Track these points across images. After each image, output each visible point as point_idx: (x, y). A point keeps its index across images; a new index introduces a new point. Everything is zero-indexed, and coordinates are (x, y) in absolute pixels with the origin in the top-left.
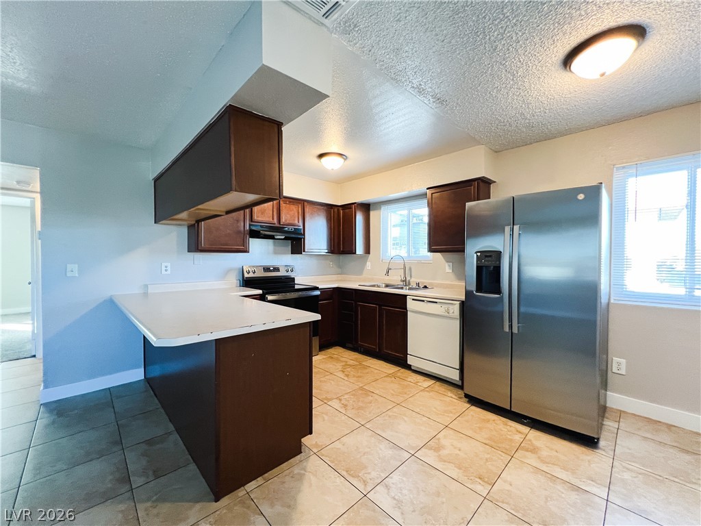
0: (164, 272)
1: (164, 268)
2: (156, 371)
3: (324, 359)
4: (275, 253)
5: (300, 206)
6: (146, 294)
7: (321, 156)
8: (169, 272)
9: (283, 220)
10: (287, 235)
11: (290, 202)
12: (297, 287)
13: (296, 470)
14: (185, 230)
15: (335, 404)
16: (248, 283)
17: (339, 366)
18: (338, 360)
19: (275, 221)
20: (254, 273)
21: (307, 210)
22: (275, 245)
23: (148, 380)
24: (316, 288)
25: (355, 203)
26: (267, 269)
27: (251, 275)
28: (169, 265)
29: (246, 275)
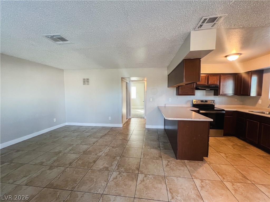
0: (169, 101)
1: (169, 100)
2: (167, 127)
3: (225, 139)
4: (206, 95)
5: (218, 76)
6: (165, 107)
7: (226, 56)
8: (171, 101)
9: (210, 83)
10: (211, 89)
11: (213, 75)
12: (215, 109)
13: (200, 164)
14: (175, 89)
15: (223, 155)
16: (194, 106)
17: (232, 144)
18: (232, 142)
19: (206, 83)
20: (197, 102)
21: (222, 78)
22: (206, 92)
23: (165, 129)
24: (224, 110)
25: (252, 71)
26: (202, 101)
27: (196, 103)
28: (171, 99)
29: (194, 103)
